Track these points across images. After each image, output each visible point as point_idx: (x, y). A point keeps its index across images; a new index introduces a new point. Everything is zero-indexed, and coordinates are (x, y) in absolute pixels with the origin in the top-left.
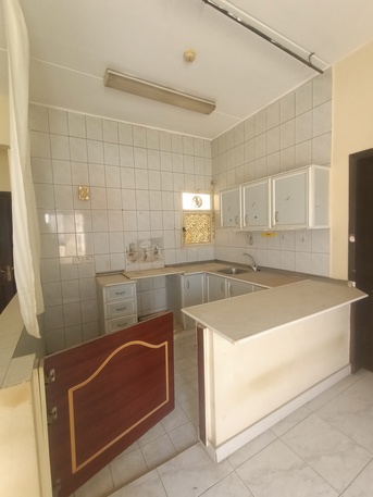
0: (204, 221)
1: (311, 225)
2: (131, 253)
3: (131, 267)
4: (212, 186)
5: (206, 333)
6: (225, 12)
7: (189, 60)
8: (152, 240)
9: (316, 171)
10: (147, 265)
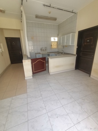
0: (56, 43)
1: (70, 44)
2: (41, 49)
3: (41, 52)
4: (58, 36)
5: (49, 59)
6: (54, 8)
7: (50, 13)
8: (45, 47)
9: (72, 34)
10: (44, 52)
